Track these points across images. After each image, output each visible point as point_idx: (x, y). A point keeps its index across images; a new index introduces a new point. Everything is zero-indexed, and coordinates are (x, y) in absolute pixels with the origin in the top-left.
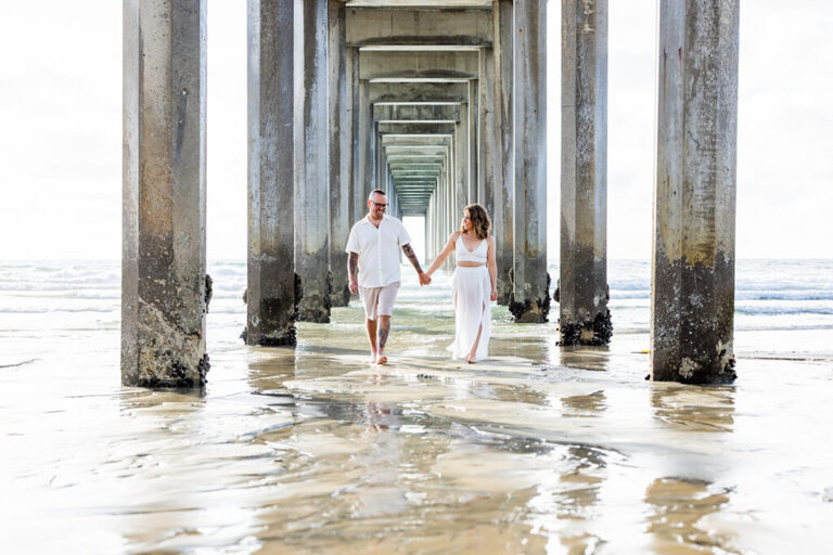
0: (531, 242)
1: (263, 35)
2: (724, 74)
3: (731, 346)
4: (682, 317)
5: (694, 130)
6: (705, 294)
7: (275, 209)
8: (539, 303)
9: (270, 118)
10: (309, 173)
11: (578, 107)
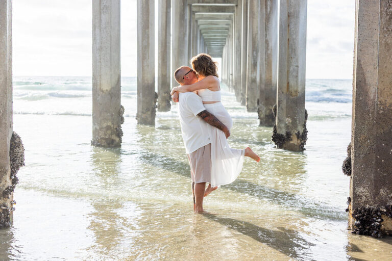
0: (292, 83)
8: (298, 135)
10: (103, 22)
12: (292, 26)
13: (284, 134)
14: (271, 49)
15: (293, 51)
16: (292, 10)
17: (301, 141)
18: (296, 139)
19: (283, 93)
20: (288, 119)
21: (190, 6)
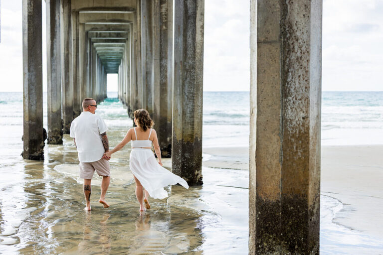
1: (29, 29)
2: (198, 71)
3: (201, 172)
4: (182, 162)
5: (186, 92)
6: (190, 153)
7: (34, 102)
9: (32, 64)
11: (161, 60)
16: (148, 70)
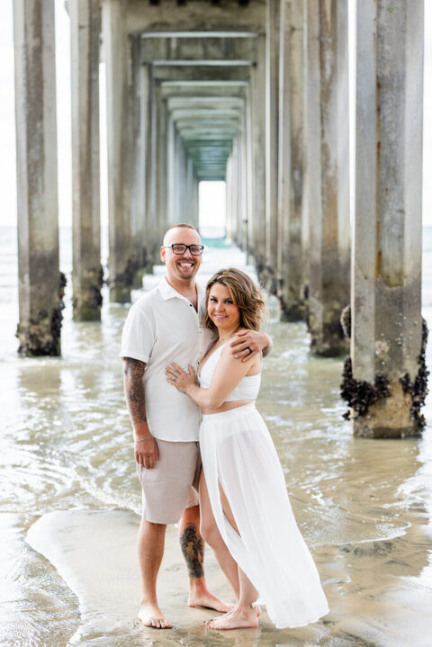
0: (388, 253)
12: (386, 111)
13: (371, 381)
14: (336, 167)
15: (392, 172)
16: (386, 72)
17: (413, 397)
18: (402, 392)
19: (366, 278)
20: (378, 343)
21: (150, 67)
